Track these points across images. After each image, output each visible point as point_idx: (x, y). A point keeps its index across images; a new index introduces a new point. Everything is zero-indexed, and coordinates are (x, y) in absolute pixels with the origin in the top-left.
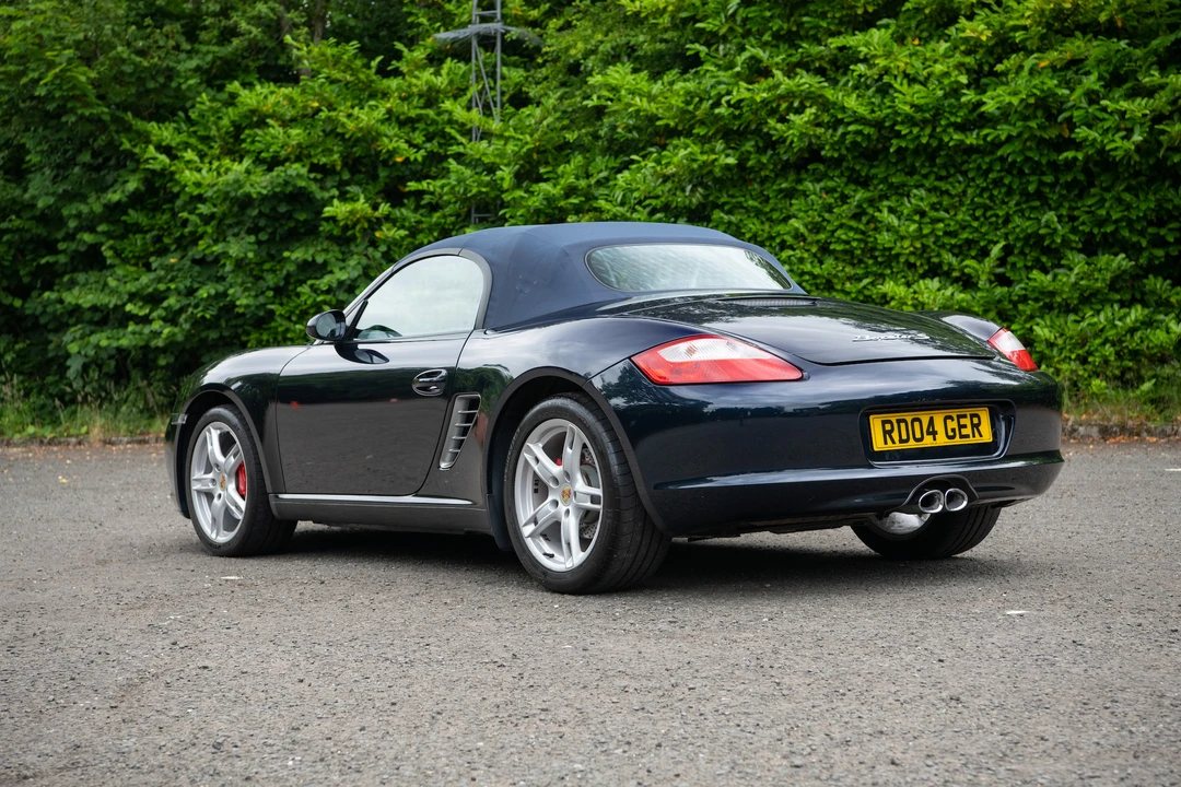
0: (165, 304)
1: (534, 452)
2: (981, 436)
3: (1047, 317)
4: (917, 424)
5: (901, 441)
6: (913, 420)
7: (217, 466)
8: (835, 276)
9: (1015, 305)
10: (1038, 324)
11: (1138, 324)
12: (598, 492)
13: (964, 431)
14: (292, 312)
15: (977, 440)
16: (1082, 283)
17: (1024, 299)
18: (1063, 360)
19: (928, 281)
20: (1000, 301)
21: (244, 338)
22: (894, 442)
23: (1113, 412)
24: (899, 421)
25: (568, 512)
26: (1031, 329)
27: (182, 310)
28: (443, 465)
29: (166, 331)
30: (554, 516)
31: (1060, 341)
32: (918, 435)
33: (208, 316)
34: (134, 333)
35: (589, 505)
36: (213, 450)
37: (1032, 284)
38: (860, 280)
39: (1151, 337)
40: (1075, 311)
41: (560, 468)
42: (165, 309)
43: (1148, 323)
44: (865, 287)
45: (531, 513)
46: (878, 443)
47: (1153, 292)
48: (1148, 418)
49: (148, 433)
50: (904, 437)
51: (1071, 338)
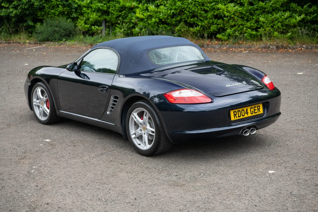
0: (13, 3)
1: (135, 115)
2: (260, 112)
3: (263, 15)
4: (243, 111)
5: (239, 117)
6: (242, 110)
7: (40, 99)
8: (205, 2)
9: (254, 11)
10: (260, 17)
11: (288, 17)
12: (154, 130)
13: (256, 111)
14: (50, 6)
15: (259, 113)
16: (273, 5)
17: (257, 10)
18: (267, 27)
19: (231, 4)
20: (250, 10)
21: (36, 13)
22: (237, 117)
23: (280, 42)
24: (238, 111)
25: (145, 133)
26: (259, 18)
27: (18, 5)
28: (108, 113)
29: (14, 12)
30: (141, 134)
31: (266, 22)
32: (243, 114)
33: (26, 7)
34: (4, 11)
35: (151, 133)
36: (39, 94)
37: (259, 5)
38: (212, 3)
39: (291, 21)
40: (271, 13)
41: (142, 121)
42: (13, 5)
43: (291, 16)
44: (213, 5)
45: (134, 132)
46: (233, 118)
47: (292, 8)
48: (289, 43)
49: (10, 40)
50: (239, 115)
51: (270, 21)
